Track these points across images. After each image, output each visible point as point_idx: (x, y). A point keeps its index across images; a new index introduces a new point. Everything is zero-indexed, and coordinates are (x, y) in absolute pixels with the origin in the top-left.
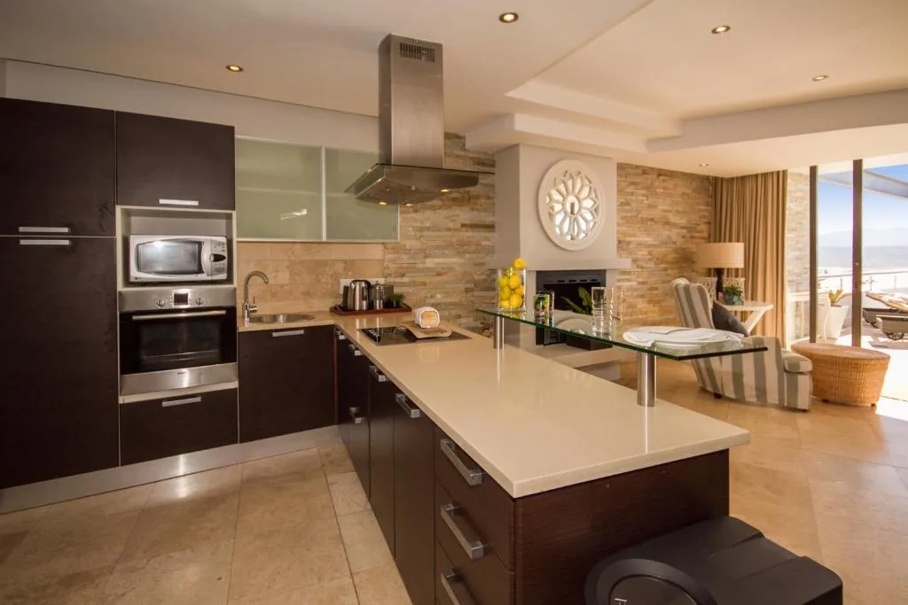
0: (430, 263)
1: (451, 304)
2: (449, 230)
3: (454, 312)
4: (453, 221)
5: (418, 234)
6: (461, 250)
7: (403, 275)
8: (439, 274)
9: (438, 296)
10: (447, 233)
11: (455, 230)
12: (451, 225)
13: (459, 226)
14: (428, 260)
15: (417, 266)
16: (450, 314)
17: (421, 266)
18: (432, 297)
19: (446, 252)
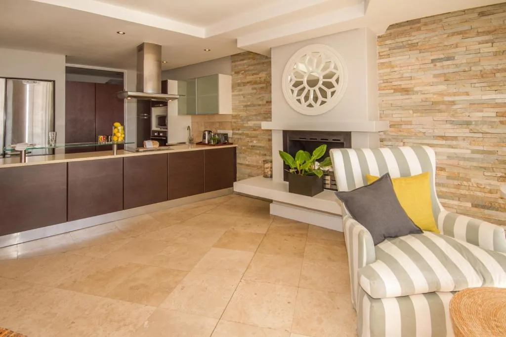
0: (251, 124)
1: (260, 147)
2: (259, 105)
3: (262, 152)
4: (262, 100)
5: (245, 108)
6: (266, 116)
7: (239, 130)
8: (255, 130)
9: (255, 142)
10: (259, 107)
11: (264, 105)
12: (260, 103)
13: (265, 102)
14: (249, 122)
15: (244, 125)
16: (260, 152)
17: (246, 125)
18: (251, 142)
19: (258, 118)
